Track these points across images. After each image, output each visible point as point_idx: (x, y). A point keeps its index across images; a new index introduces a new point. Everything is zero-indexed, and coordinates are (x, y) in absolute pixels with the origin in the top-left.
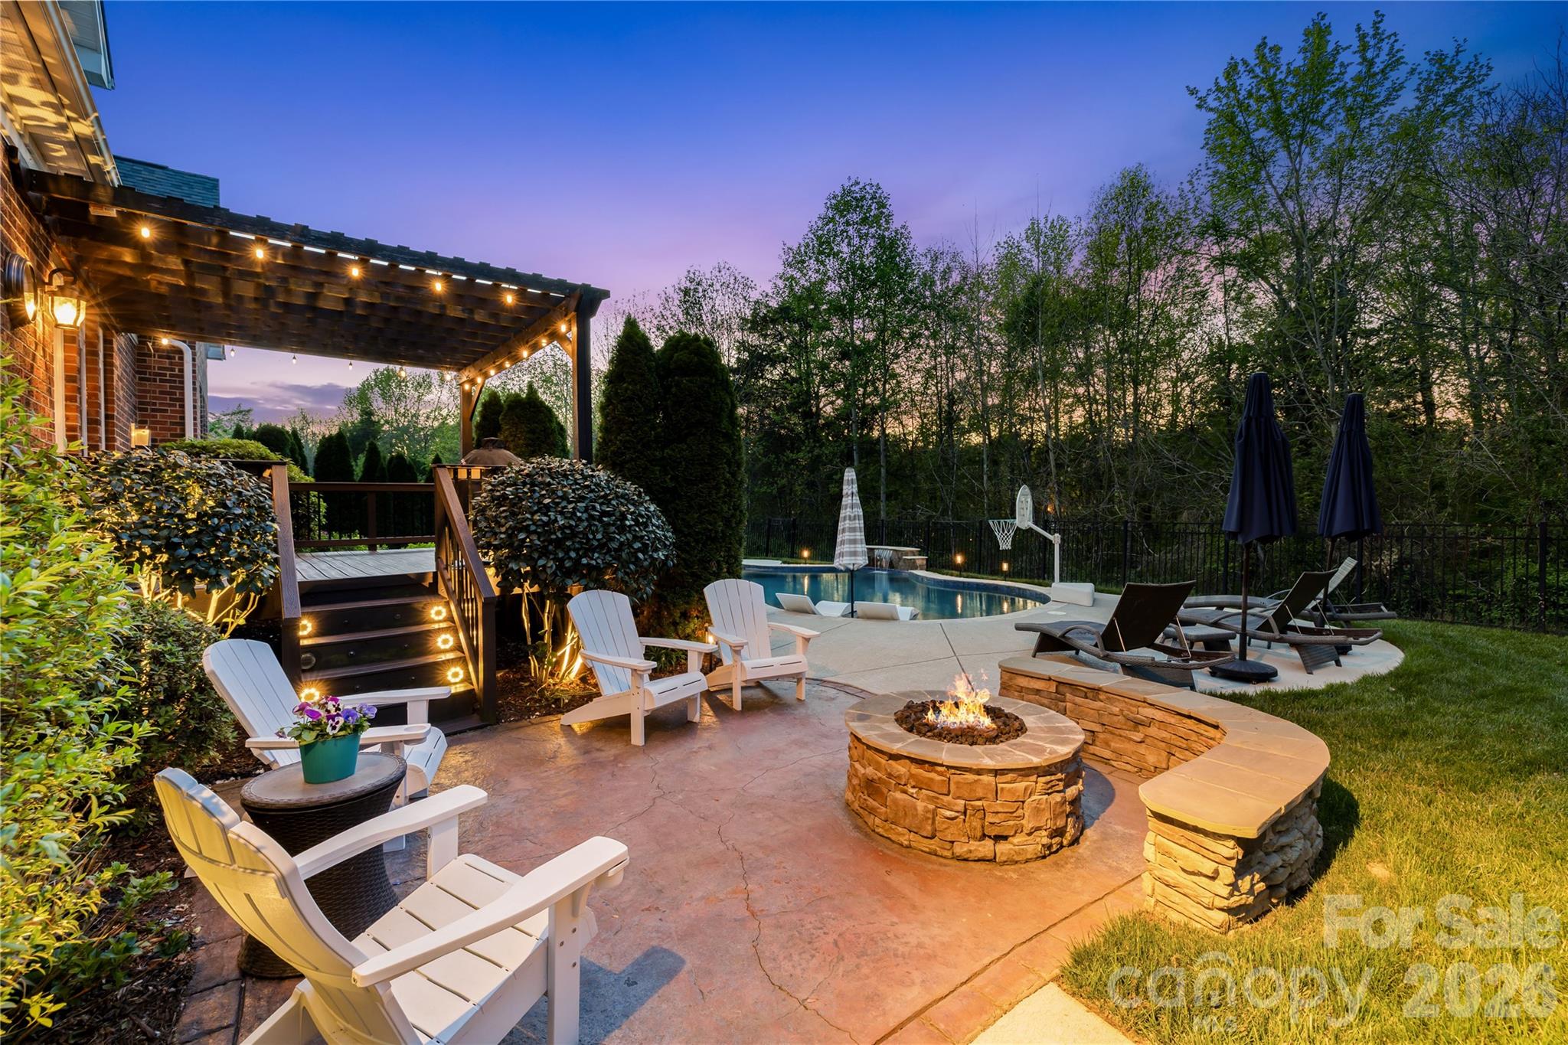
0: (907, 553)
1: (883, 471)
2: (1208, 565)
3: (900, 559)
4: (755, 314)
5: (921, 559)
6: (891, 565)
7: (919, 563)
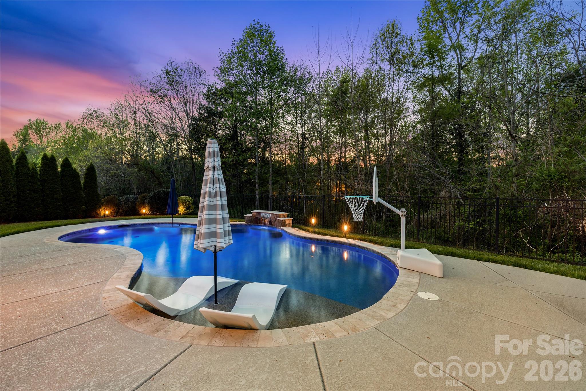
0: (279, 216)
1: (270, 169)
2: (457, 224)
3: (276, 219)
4: (209, 91)
5: (288, 220)
6: (271, 223)
7: (287, 222)
